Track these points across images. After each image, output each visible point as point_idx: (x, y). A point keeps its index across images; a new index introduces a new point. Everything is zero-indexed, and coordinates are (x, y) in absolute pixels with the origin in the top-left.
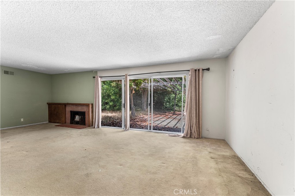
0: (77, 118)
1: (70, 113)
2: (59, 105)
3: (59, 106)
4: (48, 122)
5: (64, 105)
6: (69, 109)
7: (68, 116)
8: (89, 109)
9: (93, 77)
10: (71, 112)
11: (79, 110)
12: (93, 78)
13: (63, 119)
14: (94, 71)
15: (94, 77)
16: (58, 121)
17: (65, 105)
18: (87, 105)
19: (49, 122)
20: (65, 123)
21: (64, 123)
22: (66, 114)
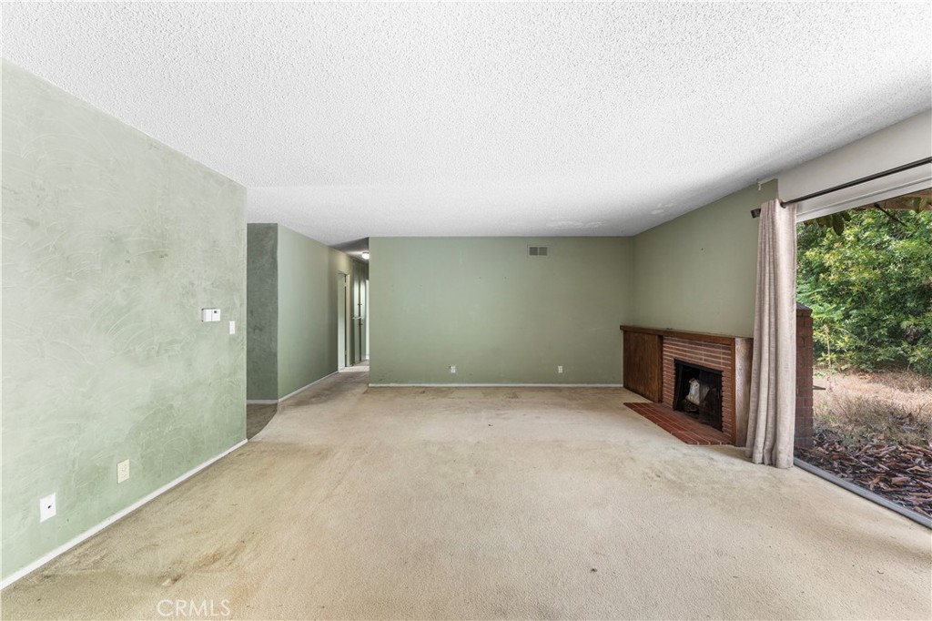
0: (695, 392)
1: (673, 367)
2: (644, 333)
3: (646, 337)
4: (622, 385)
5: (657, 337)
6: (671, 352)
7: (669, 375)
8: (733, 360)
9: (753, 212)
10: (678, 363)
11: (701, 359)
12: (754, 216)
13: (655, 386)
14: (761, 183)
15: (756, 213)
16: (642, 389)
17: (662, 336)
18: (728, 343)
19: (624, 386)
20: (660, 401)
21: (657, 400)
22: (662, 370)
